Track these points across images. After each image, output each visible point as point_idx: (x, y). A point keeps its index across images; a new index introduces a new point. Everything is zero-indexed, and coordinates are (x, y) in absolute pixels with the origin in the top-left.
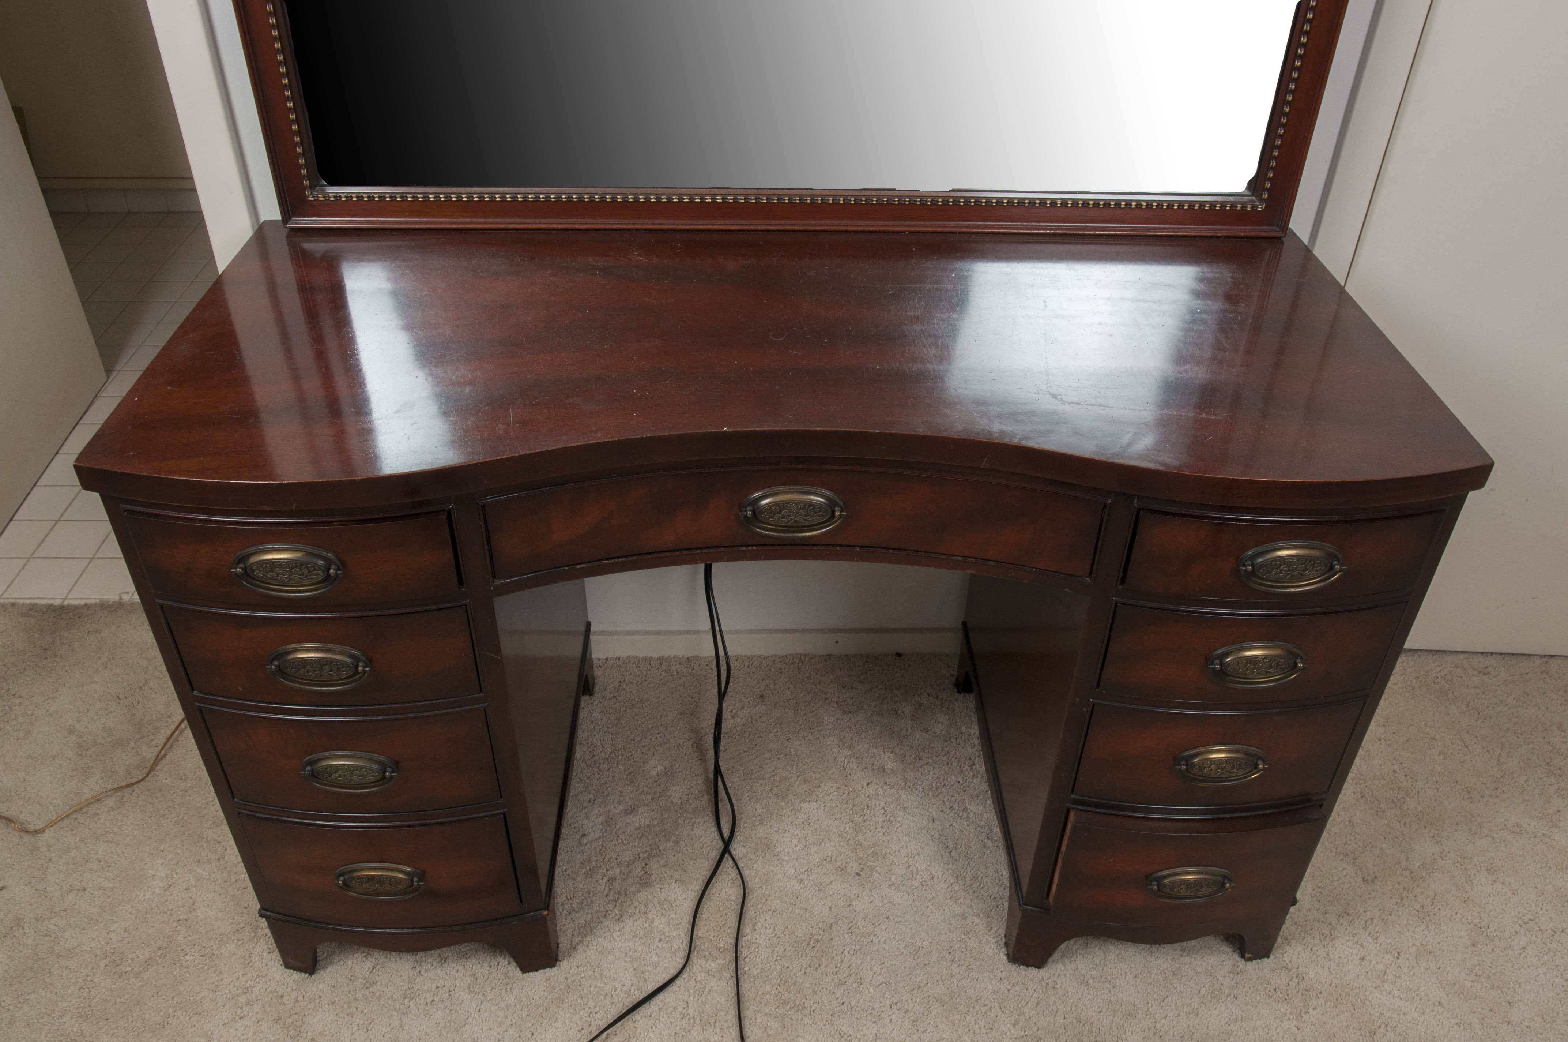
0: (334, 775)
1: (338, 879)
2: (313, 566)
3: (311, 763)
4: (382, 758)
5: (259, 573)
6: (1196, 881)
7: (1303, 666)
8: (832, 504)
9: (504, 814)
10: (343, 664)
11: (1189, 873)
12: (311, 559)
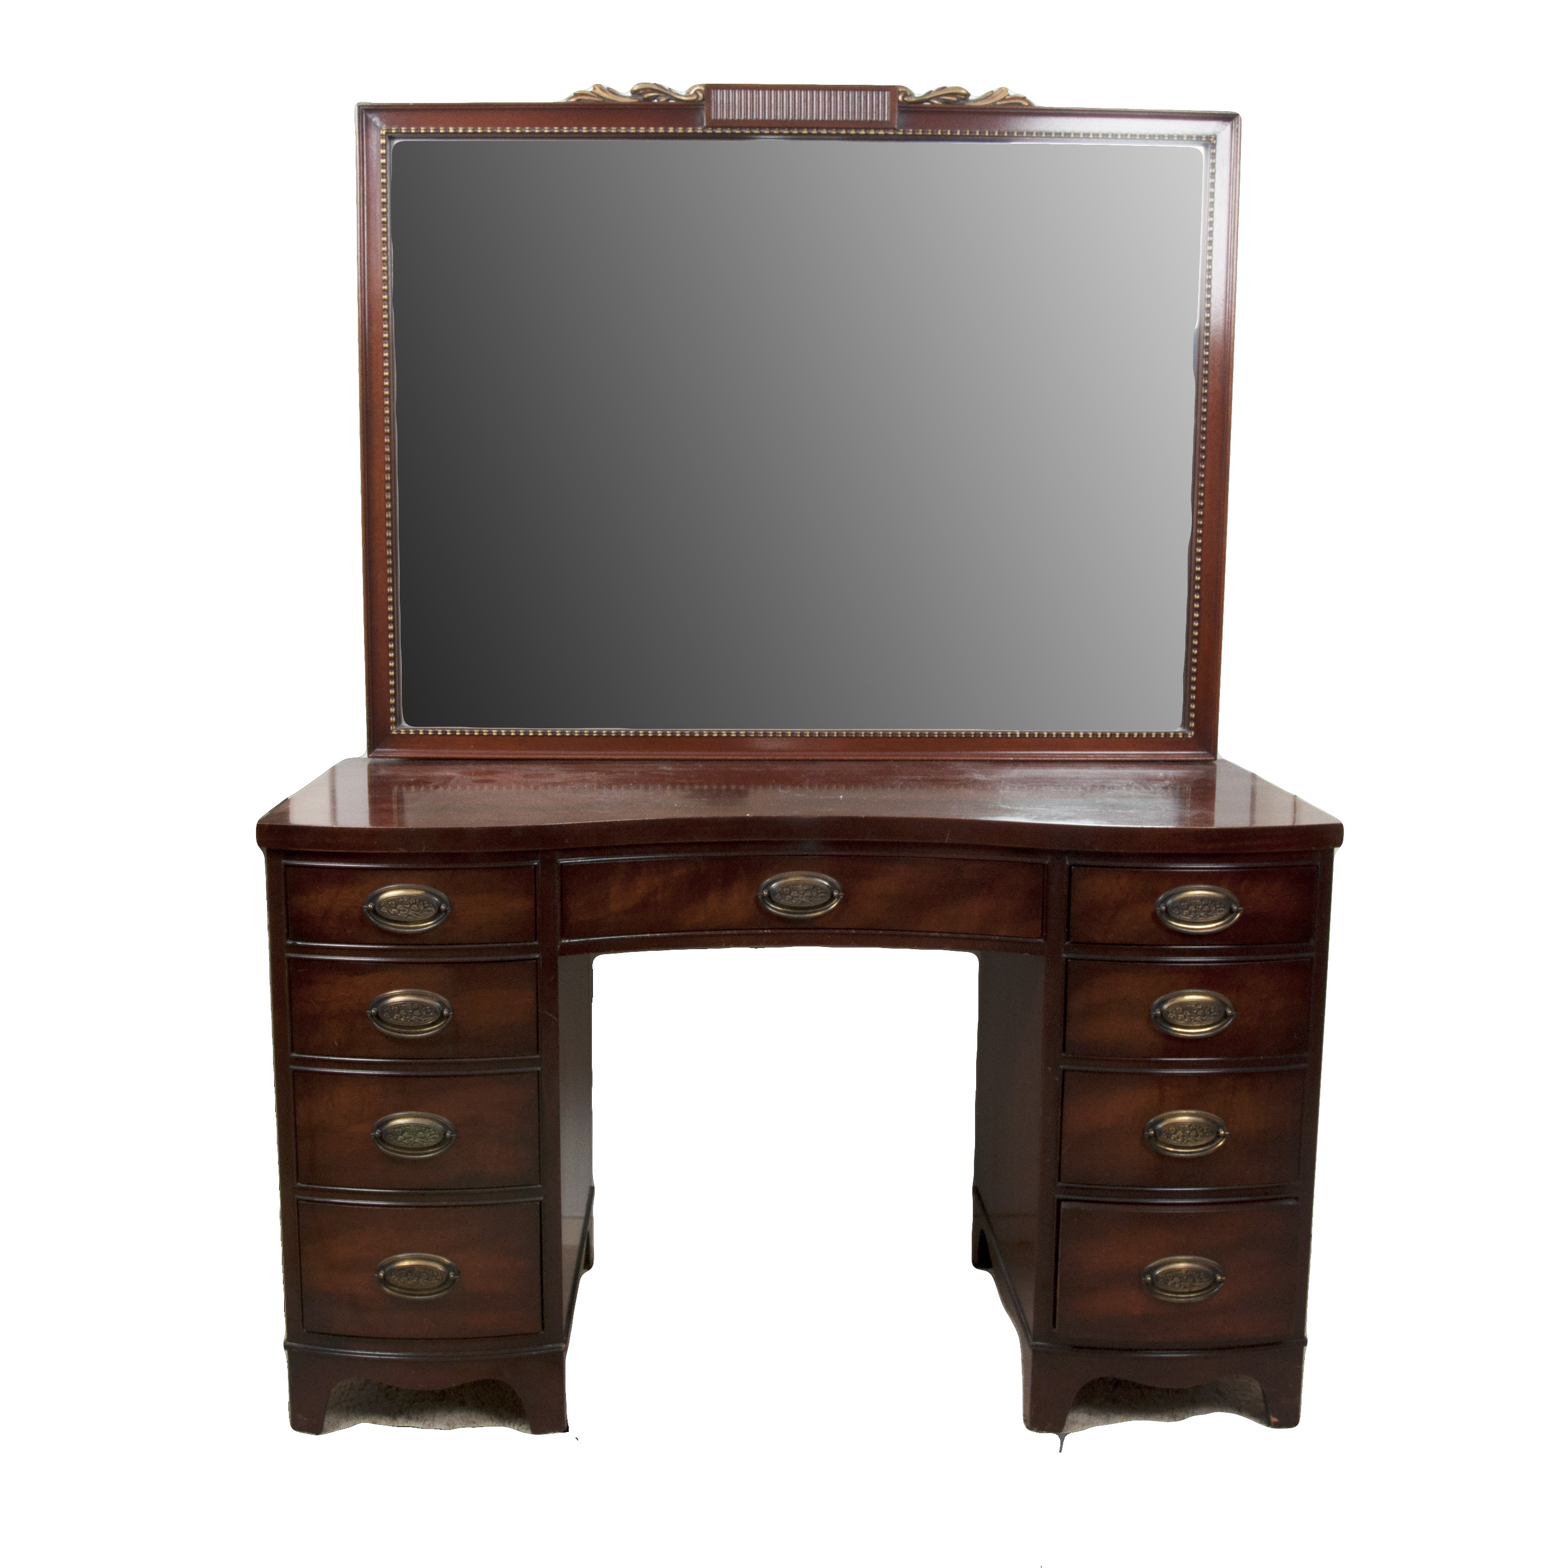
0: (400, 1138)
1: (378, 1272)
2: (428, 903)
3: (381, 1126)
4: (445, 1120)
5: (384, 910)
6: (1188, 1270)
7: (1231, 1013)
8: (832, 887)
9: (541, 1202)
10: (432, 1007)
11: (1179, 1262)
12: (428, 896)
